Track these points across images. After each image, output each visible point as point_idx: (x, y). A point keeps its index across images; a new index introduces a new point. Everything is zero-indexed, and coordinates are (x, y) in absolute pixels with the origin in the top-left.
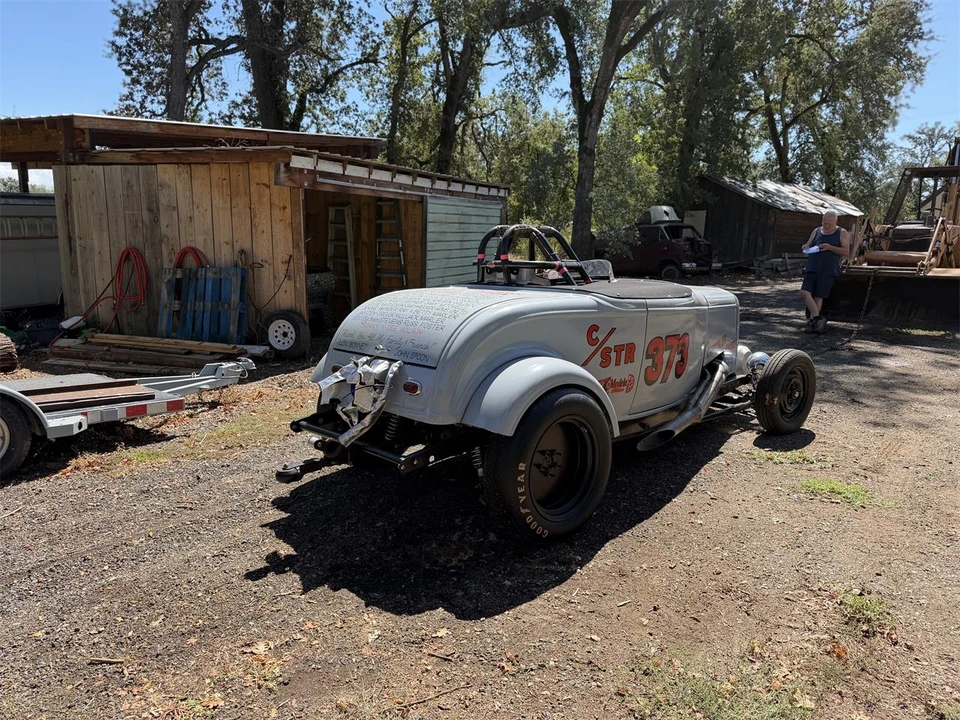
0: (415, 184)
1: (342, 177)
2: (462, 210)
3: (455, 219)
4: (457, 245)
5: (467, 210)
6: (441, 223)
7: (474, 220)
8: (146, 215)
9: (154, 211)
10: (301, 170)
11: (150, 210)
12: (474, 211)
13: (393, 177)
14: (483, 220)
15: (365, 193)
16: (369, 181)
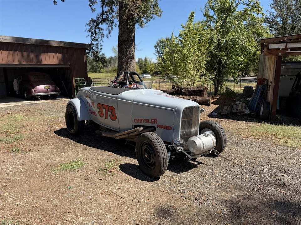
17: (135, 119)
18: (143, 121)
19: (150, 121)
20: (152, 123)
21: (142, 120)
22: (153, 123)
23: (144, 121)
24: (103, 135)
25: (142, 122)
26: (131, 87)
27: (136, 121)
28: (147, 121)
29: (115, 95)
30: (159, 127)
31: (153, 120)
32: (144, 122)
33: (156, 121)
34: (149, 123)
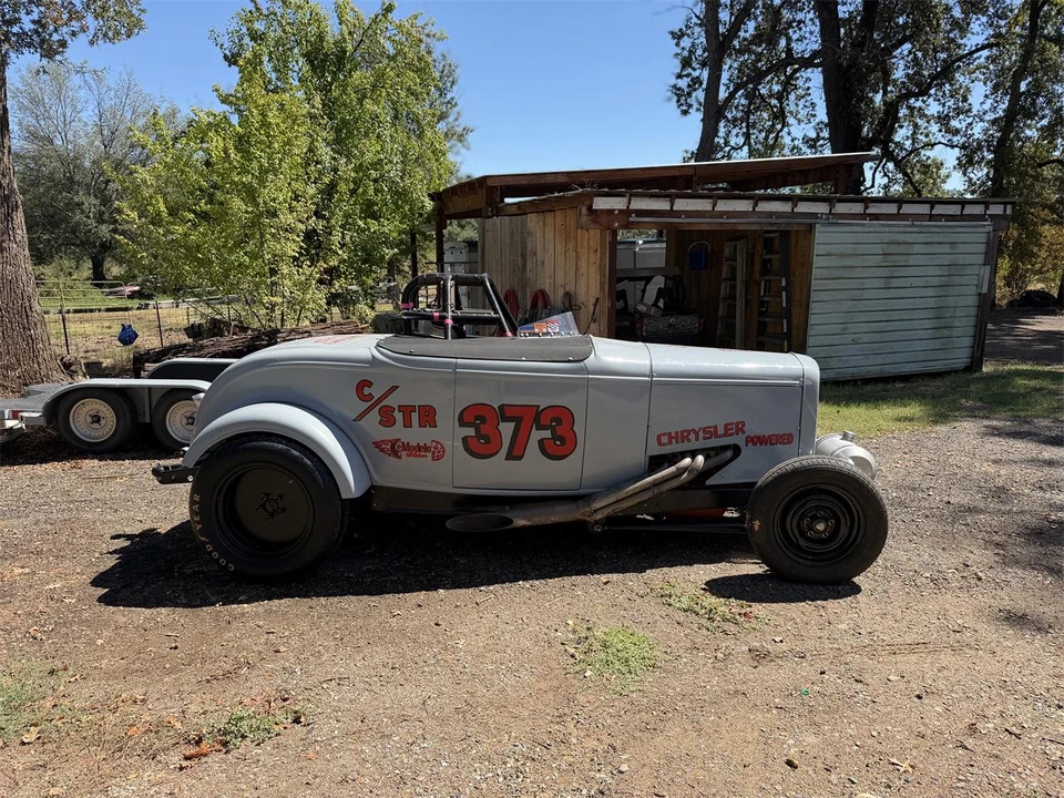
0: (795, 210)
1: (671, 213)
2: (887, 238)
3: (877, 249)
4: (881, 283)
5: (902, 238)
6: (842, 255)
7: (916, 249)
8: (520, 259)
9: (523, 256)
10: (610, 212)
11: (522, 256)
12: (922, 238)
13: (756, 205)
14: (946, 249)
15: (707, 228)
16: (712, 214)
17: (659, 437)
18: (692, 436)
19: (721, 431)
20: (725, 435)
21: (689, 432)
22: (732, 435)
23: (697, 433)
24: (520, 522)
25: (689, 441)
26: (545, 330)
27: (665, 439)
28: (711, 432)
29: (570, 361)
30: (750, 444)
31: (731, 424)
32: (697, 439)
33: (740, 428)
34: (717, 436)
